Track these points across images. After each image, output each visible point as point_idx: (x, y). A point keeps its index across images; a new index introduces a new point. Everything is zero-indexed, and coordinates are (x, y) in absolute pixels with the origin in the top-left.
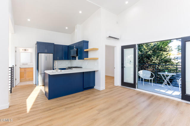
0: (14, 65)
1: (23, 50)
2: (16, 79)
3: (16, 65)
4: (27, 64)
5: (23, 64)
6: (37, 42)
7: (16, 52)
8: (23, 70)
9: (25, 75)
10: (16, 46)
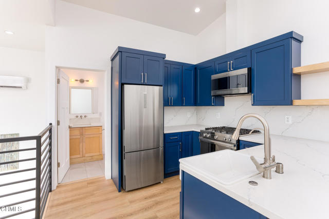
0: (54, 124)
1: (76, 80)
2: (59, 165)
3: (58, 123)
4: (85, 116)
5: (77, 117)
6: (119, 47)
7: (58, 81)
8: (77, 132)
9: (81, 145)
10: (58, 65)
